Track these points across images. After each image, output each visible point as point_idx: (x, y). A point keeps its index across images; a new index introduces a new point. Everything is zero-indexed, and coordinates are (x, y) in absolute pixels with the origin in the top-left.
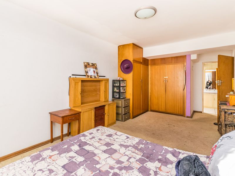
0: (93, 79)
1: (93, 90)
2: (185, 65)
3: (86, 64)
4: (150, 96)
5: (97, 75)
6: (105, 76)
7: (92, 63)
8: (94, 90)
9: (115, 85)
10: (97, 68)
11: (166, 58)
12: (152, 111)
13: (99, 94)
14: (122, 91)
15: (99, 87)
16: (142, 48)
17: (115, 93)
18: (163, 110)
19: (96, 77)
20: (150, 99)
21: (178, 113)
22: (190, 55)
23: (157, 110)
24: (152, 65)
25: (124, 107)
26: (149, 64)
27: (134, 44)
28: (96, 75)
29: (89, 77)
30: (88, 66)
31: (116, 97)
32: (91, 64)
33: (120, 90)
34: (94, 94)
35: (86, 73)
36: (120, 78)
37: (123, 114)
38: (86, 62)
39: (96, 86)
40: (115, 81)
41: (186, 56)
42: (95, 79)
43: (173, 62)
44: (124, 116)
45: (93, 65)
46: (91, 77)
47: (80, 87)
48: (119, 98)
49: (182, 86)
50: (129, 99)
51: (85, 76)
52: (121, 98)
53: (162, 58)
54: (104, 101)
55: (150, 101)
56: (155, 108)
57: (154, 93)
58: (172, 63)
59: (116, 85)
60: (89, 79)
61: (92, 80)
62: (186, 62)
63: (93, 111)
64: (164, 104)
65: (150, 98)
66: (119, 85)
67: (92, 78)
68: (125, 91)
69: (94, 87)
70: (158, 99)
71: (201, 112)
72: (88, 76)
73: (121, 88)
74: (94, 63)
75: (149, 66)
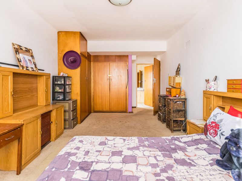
0: (30, 72)
1: (27, 89)
2: (128, 64)
3: (16, 47)
4: (93, 96)
5: (36, 67)
6: (44, 70)
7: (26, 48)
8: (29, 89)
9: (56, 83)
10: (33, 56)
11: (110, 56)
12: (95, 112)
13: (36, 95)
14: (68, 90)
15: (36, 85)
16: (86, 40)
17: (56, 94)
18: (108, 109)
19: (35, 69)
20: (93, 100)
21: (121, 110)
22: (131, 55)
23: (101, 110)
24: (94, 61)
25: (72, 111)
26: (91, 61)
27: (81, 33)
28: (33, 66)
29: (25, 69)
30: (20, 51)
31: (58, 99)
32: (24, 49)
33: (65, 89)
34: (28, 96)
35: (19, 61)
36: (64, 74)
37: (72, 120)
38: (17, 45)
39: (31, 84)
40: (56, 78)
41: (128, 56)
42: (33, 73)
43: (117, 60)
44: (72, 121)
45: (27, 51)
46: (28, 68)
47: (11, 83)
48: (64, 99)
49: (125, 84)
50: (76, 101)
51: (18, 66)
52: (67, 99)
53: (106, 56)
54: (45, 106)
55: (93, 101)
56: (98, 108)
57: (97, 92)
58: (115, 61)
59: (59, 83)
60: (24, 71)
61: (28, 73)
62: (128, 62)
63: (39, 119)
64: (108, 103)
65: (93, 98)
66: (63, 82)
67: (28, 70)
68: (70, 90)
69: (28, 86)
70: (102, 99)
71: (135, 107)
72: (23, 67)
73: (67, 87)
74: (29, 48)
75: (92, 62)
